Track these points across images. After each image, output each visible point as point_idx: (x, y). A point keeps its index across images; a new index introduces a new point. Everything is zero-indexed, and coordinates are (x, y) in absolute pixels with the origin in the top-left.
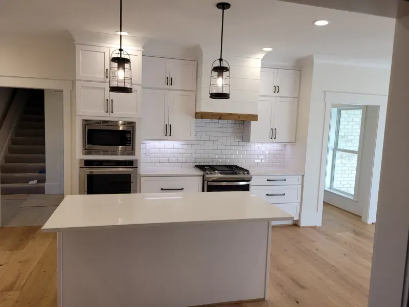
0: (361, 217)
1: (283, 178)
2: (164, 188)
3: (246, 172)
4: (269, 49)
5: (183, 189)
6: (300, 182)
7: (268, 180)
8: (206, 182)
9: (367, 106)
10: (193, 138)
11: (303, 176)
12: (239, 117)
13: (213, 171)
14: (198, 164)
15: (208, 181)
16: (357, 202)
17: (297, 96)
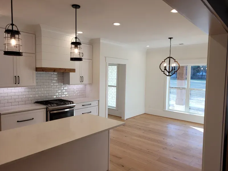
0: (121, 117)
1: (90, 103)
2: (19, 121)
3: (72, 103)
4: (81, 33)
5: (33, 119)
6: (97, 105)
7: (83, 105)
8: (49, 112)
9: (119, 64)
10: (35, 84)
11: (99, 101)
12: (65, 70)
13: (53, 104)
14: (37, 101)
15: (50, 111)
16: (118, 110)
17: (92, 59)
